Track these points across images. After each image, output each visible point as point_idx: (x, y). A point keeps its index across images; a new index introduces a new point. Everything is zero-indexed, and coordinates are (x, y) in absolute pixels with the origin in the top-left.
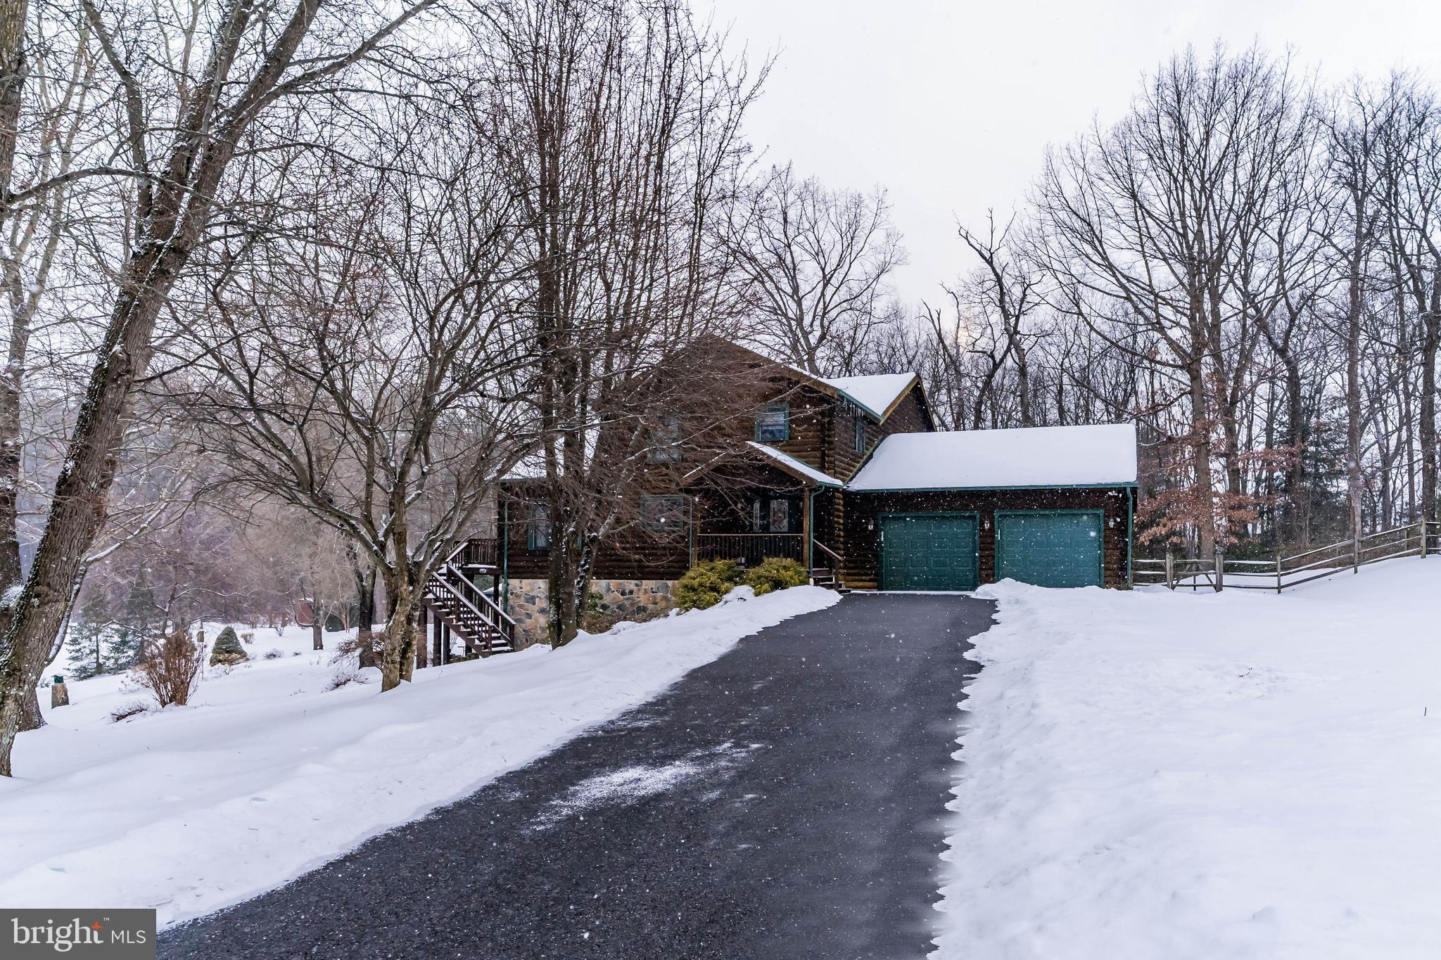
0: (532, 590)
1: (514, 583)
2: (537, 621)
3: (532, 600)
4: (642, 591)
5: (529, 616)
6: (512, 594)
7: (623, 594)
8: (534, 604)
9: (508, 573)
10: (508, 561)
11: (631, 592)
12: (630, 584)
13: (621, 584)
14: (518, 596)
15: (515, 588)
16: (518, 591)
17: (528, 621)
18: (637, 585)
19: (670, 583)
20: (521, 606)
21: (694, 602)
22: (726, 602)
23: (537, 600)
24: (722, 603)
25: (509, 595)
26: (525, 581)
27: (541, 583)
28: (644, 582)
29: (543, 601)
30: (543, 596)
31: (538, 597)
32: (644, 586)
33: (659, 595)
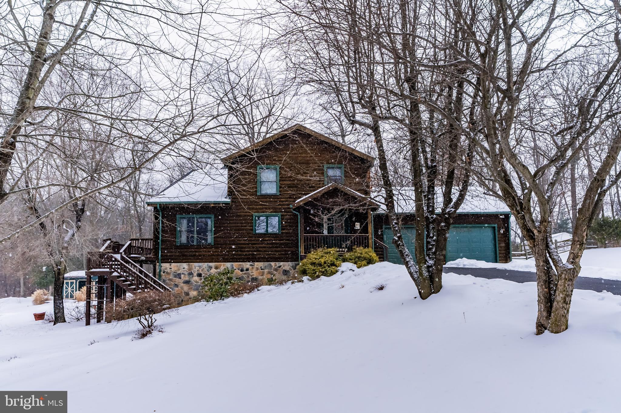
0: (179, 270)
1: (165, 266)
2: (182, 288)
3: (179, 276)
4: (255, 269)
5: (176, 286)
6: (164, 272)
7: (242, 270)
8: (180, 278)
9: (161, 260)
10: (162, 252)
11: (247, 270)
12: (247, 265)
13: (240, 265)
14: (168, 273)
15: (166, 269)
16: (169, 270)
17: (176, 289)
18: (251, 265)
19: (273, 264)
20: (170, 280)
21: (323, 272)
22: (343, 272)
23: (182, 276)
24: (339, 273)
25: (162, 273)
26: (173, 264)
27: (185, 265)
28: (256, 263)
29: (187, 276)
30: (186, 273)
31: (183, 274)
32: (255, 266)
33: (266, 271)
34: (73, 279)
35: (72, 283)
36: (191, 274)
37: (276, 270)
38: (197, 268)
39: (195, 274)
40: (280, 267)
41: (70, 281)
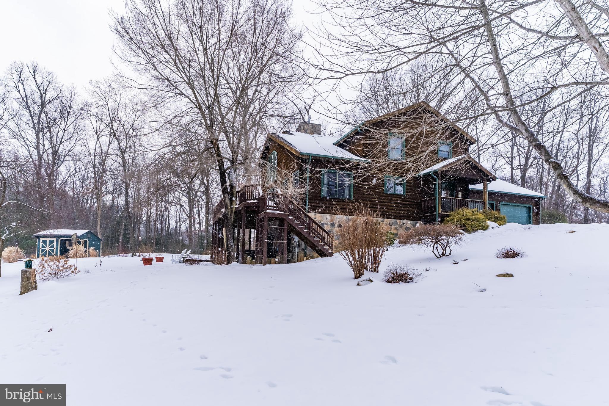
0: (322, 220)
3: (322, 225)
4: (385, 224)
18: (382, 221)
23: (325, 226)
26: (318, 215)
27: (328, 216)
28: (386, 219)
29: (329, 226)
30: (329, 224)
31: (326, 224)
32: (385, 222)
33: (393, 227)
34: (55, 237)
35: (51, 242)
36: (333, 225)
37: (401, 227)
38: (338, 220)
39: (336, 225)
40: (404, 224)
41: (48, 239)
